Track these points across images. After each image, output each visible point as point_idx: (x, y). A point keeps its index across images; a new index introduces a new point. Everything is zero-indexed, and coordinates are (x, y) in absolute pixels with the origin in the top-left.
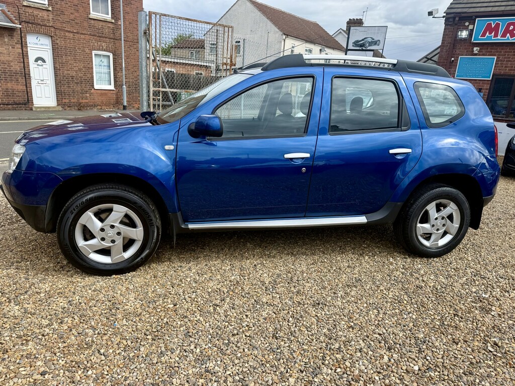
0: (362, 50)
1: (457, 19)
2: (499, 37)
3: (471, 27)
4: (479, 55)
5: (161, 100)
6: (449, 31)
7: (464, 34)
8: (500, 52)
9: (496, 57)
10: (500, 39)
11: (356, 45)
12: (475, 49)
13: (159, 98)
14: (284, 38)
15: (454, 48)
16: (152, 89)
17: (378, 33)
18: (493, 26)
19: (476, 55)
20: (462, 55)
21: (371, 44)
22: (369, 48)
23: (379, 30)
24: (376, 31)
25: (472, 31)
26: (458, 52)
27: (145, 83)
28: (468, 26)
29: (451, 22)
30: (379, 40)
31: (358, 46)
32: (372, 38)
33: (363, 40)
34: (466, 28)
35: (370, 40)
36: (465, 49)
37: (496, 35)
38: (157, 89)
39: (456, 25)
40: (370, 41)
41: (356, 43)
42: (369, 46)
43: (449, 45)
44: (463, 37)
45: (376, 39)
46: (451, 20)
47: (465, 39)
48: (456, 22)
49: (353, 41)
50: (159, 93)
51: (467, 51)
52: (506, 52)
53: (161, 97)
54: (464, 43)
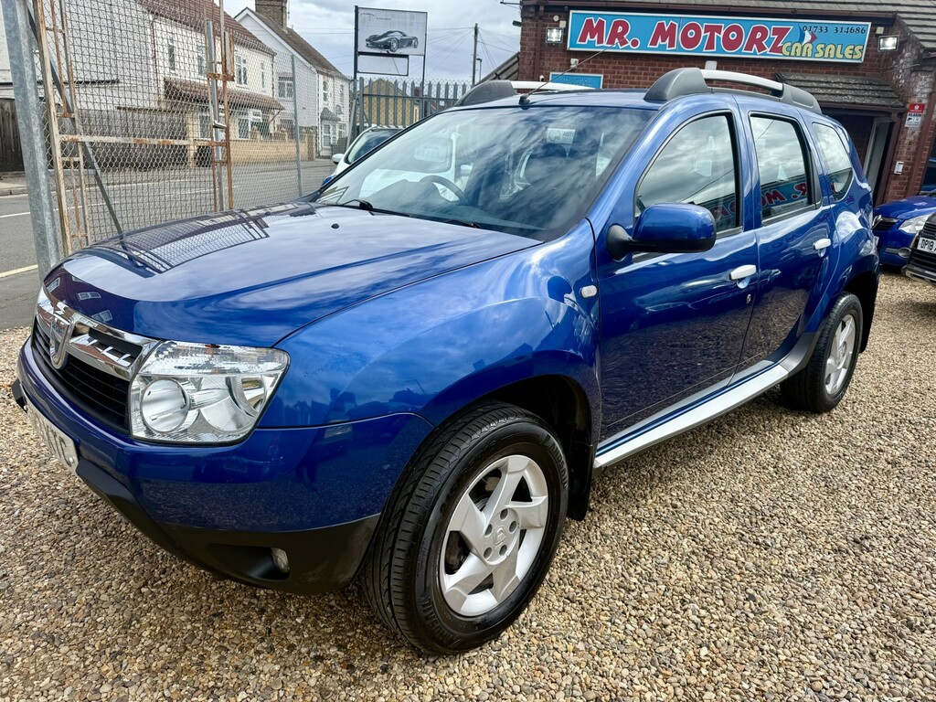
0: (388, 55)
1: (542, 9)
2: (605, 44)
3: (563, 24)
4: (579, 71)
5: (82, 163)
6: (530, 29)
7: (554, 36)
8: (607, 67)
9: (602, 76)
10: (605, 47)
11: (373, 44)
12: (573, 61)
13: (76, 159)
14: (151, 19)
15: (541, 59)
16: (57, 139)
17: (411, 24)
18: (595, 25)
19: (573, 71)
20: (554, 71)
21: (401, 43)
22: (398, 52)
23: (412, 18)
24: (408, 21)
25: (565, 31)
26: (547, 64)
27: (37, 122)
28: (558, 22)
29: (531, 13)
30: (415, 38)
31: (377, 46)
32: (401, 33)
33: (385, 35)
34: (556, 25)
35: (399, 36)
36: (557, 60)
37: (600, 41)
38: (70, 137)
39: (540, 19)
40: (399, 38)
41: (373, 41)
42: (398, 47)
43: (532, 52)
44: (554, 40)
45: (410, 35)
46: (532, 10)
47: (556, 44)
48: (541, 14)
49: (367, 37)
50: (77, 146)
51: (561, 65)
52: (614, 68)
53: (81, 159)
54: (555, 51)
